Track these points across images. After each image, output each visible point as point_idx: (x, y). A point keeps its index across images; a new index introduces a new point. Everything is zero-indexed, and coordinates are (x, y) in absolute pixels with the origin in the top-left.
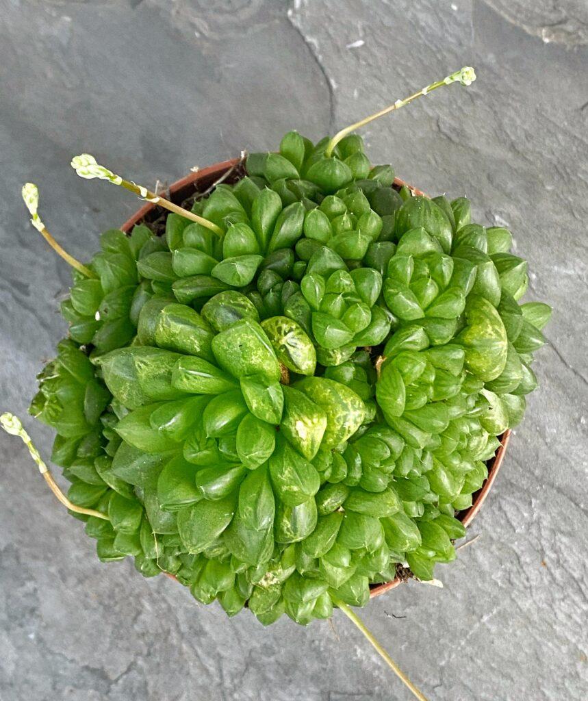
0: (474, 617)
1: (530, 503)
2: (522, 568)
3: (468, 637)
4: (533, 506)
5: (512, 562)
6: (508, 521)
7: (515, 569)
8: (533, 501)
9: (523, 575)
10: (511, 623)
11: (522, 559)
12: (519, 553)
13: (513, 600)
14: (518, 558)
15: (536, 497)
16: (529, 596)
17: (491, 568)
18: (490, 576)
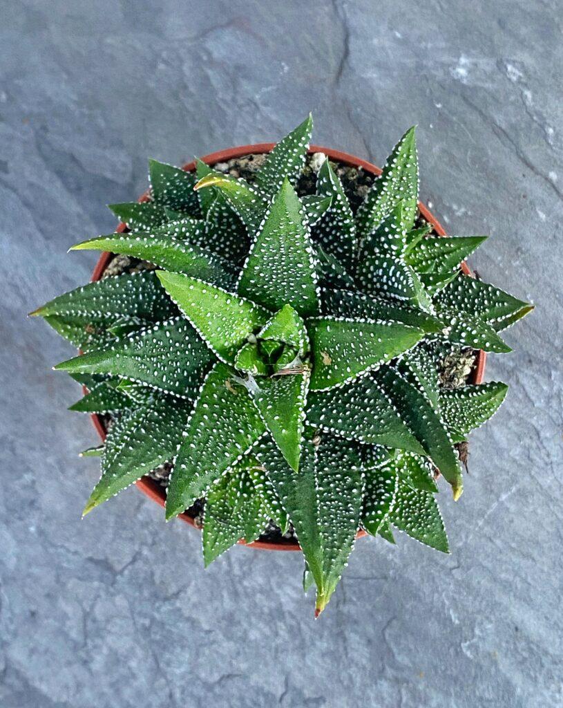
0: (493, 496)
1: (550, 376)
2: (542, 443)
3: (486, 517)
4: (553, 378)
5: (531, 438)
6: (526, 395)
7: (534, 445)
8: (553, 373)
9: (543, 451)
10: (531, 501)
11: (542, 434)
12: (539, 428)
13: (532, 477)
14: (538, 434)
15: (556, 369)
16: (550, 472)
17: (508, 444)
18: (508, 452)
